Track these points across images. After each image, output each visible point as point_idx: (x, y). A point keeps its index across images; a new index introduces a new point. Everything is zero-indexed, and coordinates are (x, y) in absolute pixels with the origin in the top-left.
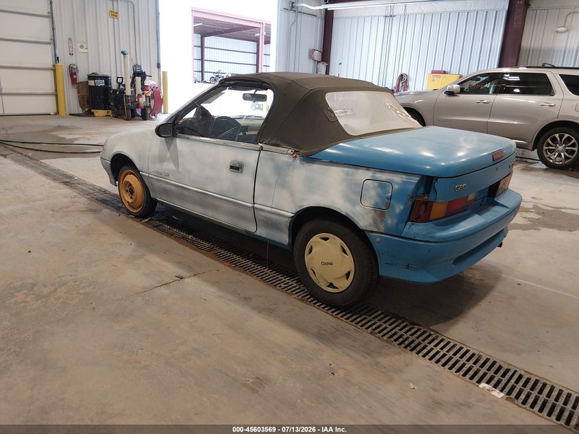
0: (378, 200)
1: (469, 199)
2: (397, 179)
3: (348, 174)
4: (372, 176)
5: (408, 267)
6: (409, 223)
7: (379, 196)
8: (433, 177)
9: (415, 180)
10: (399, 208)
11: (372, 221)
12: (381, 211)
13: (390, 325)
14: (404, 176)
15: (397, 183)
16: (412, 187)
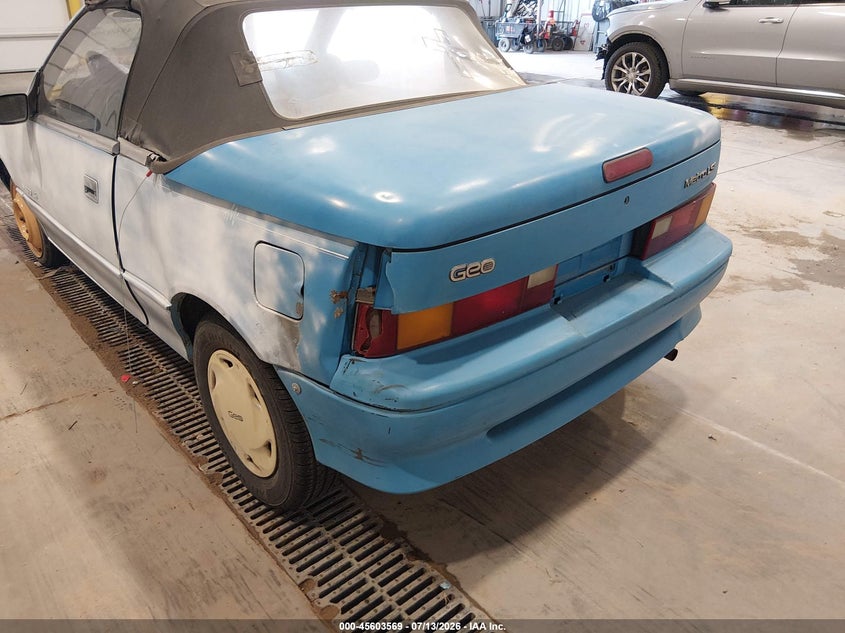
0: (282, 295)
1: (530, 285)
2: (312, 245)
3: (228, 223)
4: (269, 235)
5: (359, 455)
6: (347, 358)
7: (285, 285)
8: (380, 250)
9: (344, 252)
10: (318, 320)
11: (278, 343)
12: (291, 321)
13: (358, 559)
14: (323, 241)
15: (311, 258)
16: (337, 271)
